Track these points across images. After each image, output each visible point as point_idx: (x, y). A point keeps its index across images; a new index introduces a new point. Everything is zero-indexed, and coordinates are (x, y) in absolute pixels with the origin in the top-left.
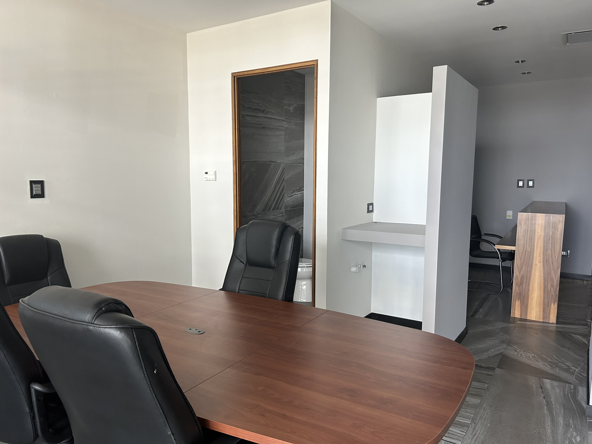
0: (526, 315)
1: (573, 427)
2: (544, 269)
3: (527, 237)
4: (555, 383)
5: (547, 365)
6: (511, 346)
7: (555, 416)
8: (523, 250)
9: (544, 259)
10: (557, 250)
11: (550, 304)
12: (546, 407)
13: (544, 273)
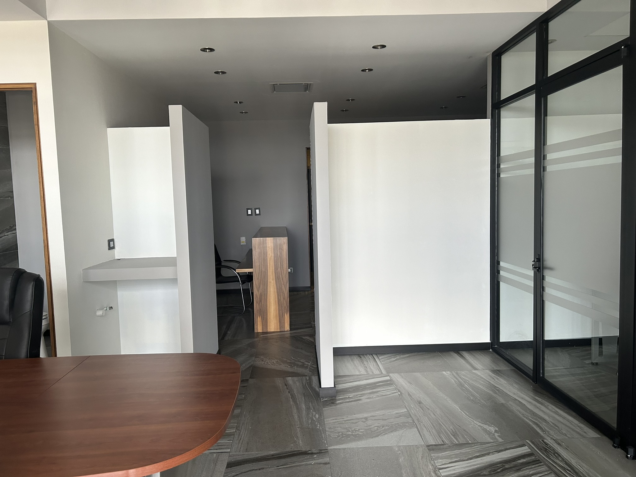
0: (267, 329)
1: (312, 409)
2: (277, 285)
3: (261, 259)
4: (295, 379)
5: (287, 365)
6: (258, 358)
7: (299, 404)
8: (259, 271)
9: (276, 276)
10: (285, 268)
11: (284, 315)
12: (291, 399)
13: (277, 289)
